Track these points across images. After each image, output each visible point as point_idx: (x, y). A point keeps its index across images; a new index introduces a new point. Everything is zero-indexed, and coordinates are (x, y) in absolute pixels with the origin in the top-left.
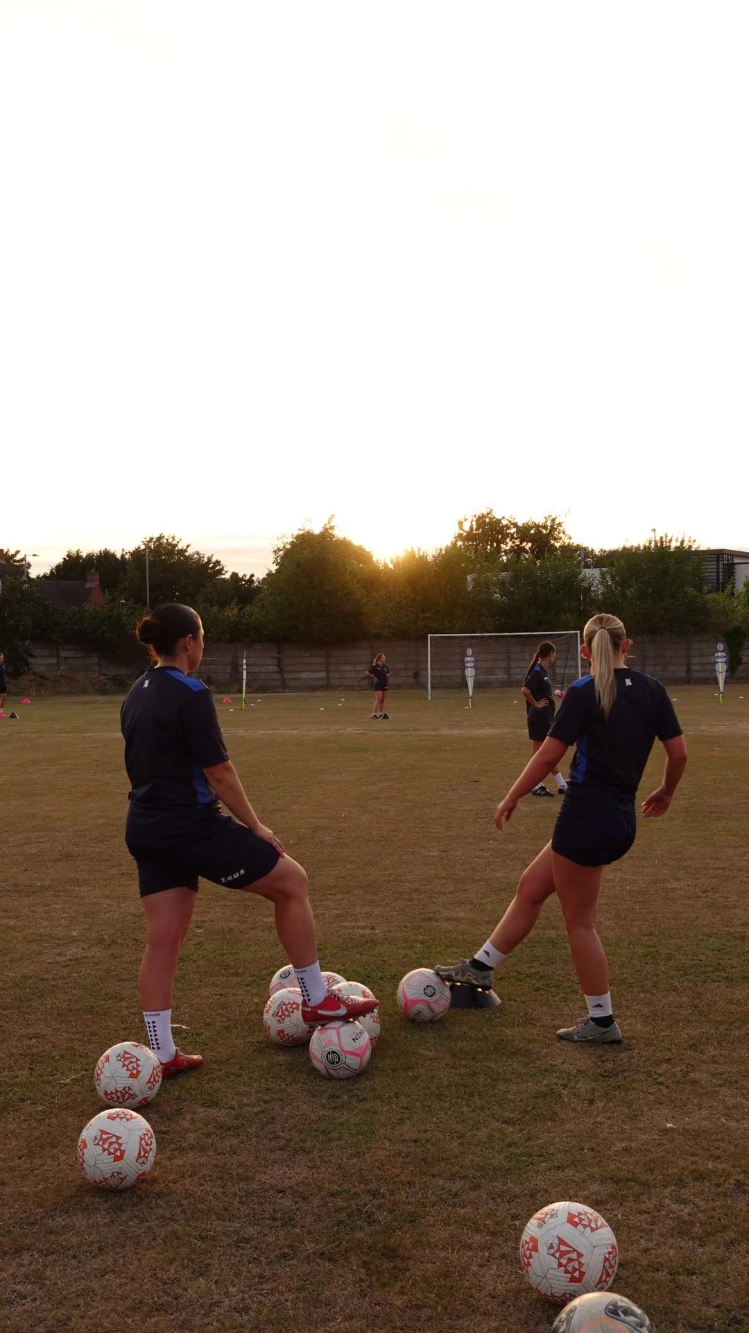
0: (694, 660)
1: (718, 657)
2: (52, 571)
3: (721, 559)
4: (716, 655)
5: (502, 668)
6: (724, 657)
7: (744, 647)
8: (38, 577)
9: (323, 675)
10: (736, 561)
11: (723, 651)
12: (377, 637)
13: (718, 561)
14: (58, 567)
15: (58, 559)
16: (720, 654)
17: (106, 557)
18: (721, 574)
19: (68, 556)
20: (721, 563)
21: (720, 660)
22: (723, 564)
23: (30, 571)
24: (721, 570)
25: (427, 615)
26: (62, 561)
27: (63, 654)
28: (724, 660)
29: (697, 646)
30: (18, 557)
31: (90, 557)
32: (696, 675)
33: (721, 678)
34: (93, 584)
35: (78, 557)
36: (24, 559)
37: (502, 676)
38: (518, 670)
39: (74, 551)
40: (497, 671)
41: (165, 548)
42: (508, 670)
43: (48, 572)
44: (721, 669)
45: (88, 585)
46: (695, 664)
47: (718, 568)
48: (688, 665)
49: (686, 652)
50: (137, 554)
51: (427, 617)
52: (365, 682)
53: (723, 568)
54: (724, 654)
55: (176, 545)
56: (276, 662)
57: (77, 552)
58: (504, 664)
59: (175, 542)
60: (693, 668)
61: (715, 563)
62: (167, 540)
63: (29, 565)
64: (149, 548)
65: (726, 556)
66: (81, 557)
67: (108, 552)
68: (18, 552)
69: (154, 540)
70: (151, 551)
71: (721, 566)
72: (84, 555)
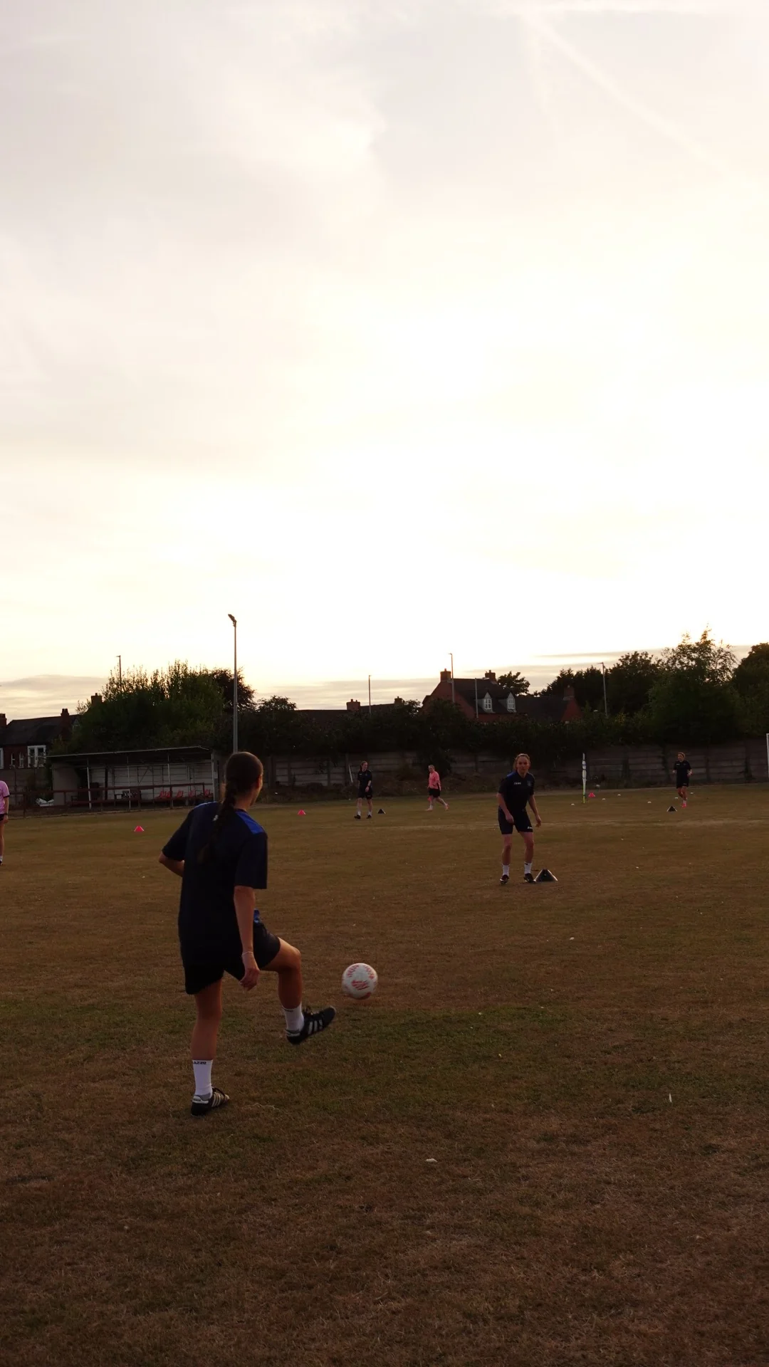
2: (548, 688)
8: (536, 694)
9: (703, 771)
12: (749, 736)
14: (554, 685)
15: (554, 676)
17: (593, 673)
19: (561, 674)
23: (528, 689)
26: (557, 679)
27: (481, 758)
30: (519, 678)
31: (579, 674)
34: (569, 697)
35: (570, 675)
36: (523, 680)
39: (566, 669)
41: (639, 664)
43: (546, 688)
45: (565, 699)
50: (616, 671)
55: (649, 661)
56: (661, 760)
57: (569, 671)
59: (648, 659)
62: (641, 657)
63: (528, 684)
64: (626, 664)
66: (572, 675)
67: (595, 670)
68: (518, 674)
69: (630, 658)
70: (628, 667)
72: (574, 673)
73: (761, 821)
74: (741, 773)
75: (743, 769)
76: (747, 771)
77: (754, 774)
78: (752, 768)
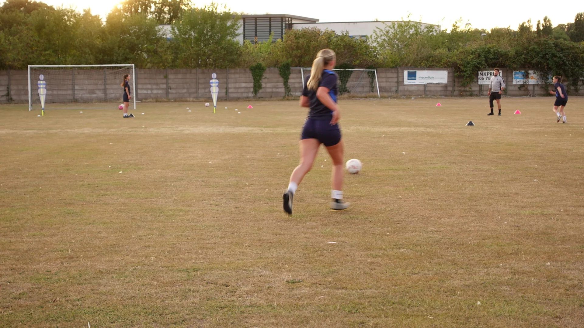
0: (230, 86)
1: (212, 83)
3: (284, 20)
4: (211, 81)
5: (100, 89)
6: (217, 83)
7: (264, 77)
10: (294, 22)
11: (216, 79)
12: (11, 67)
13: (282, 22)
16: (214, 81)
18: (284, 30)
20: (284, 23)
21: (214, 85)
22: (286, 24)
24: (284, 27)
25: (47, 52)
28: (217, 84)
29: (233, 76)
32: (232, 95)
33: (215, 97)
37: (100, 94)
38: (112, 90)
40: (97, 92)
42: (105, 91)
44: (215, 91)
46: (231, 88)
47: (282, 27)
48: (226, 88)
49: (225, 80)
51: (48, 54)
52: (4, 99)
53: (285, 26)
54: (217, 81)
58: (102, 87)
60: (230, 90)
61: (280, 23)
65: (287, 19)
71: (284, 25)
73: (35, 131)
74: (3, 96)
75: (5, 93)
76: (8, 94)
77: (14, 97)
78: (12, 92)
